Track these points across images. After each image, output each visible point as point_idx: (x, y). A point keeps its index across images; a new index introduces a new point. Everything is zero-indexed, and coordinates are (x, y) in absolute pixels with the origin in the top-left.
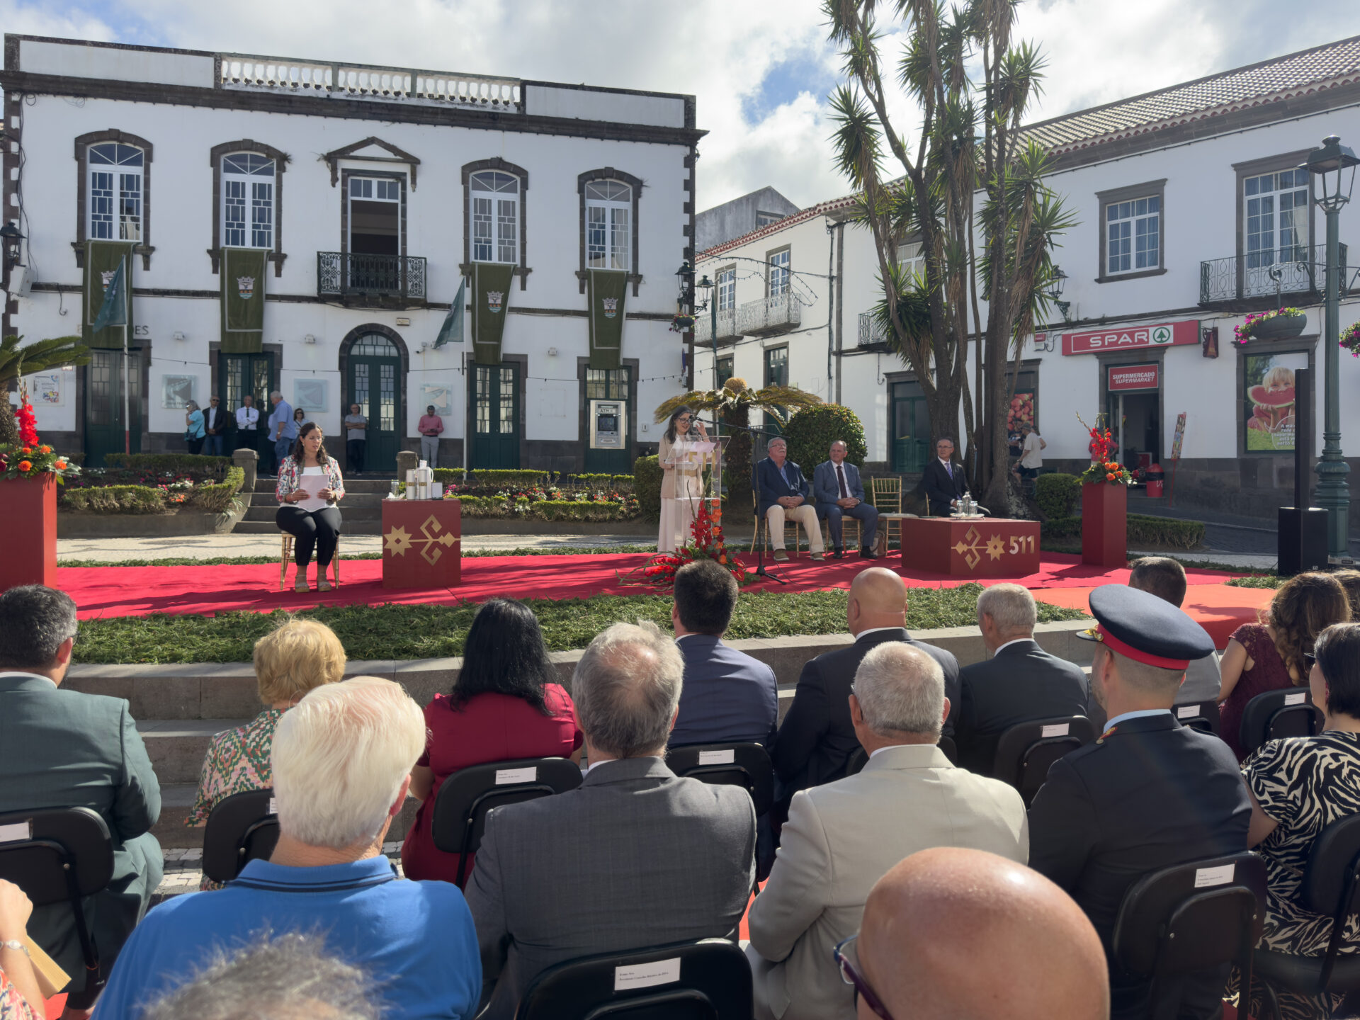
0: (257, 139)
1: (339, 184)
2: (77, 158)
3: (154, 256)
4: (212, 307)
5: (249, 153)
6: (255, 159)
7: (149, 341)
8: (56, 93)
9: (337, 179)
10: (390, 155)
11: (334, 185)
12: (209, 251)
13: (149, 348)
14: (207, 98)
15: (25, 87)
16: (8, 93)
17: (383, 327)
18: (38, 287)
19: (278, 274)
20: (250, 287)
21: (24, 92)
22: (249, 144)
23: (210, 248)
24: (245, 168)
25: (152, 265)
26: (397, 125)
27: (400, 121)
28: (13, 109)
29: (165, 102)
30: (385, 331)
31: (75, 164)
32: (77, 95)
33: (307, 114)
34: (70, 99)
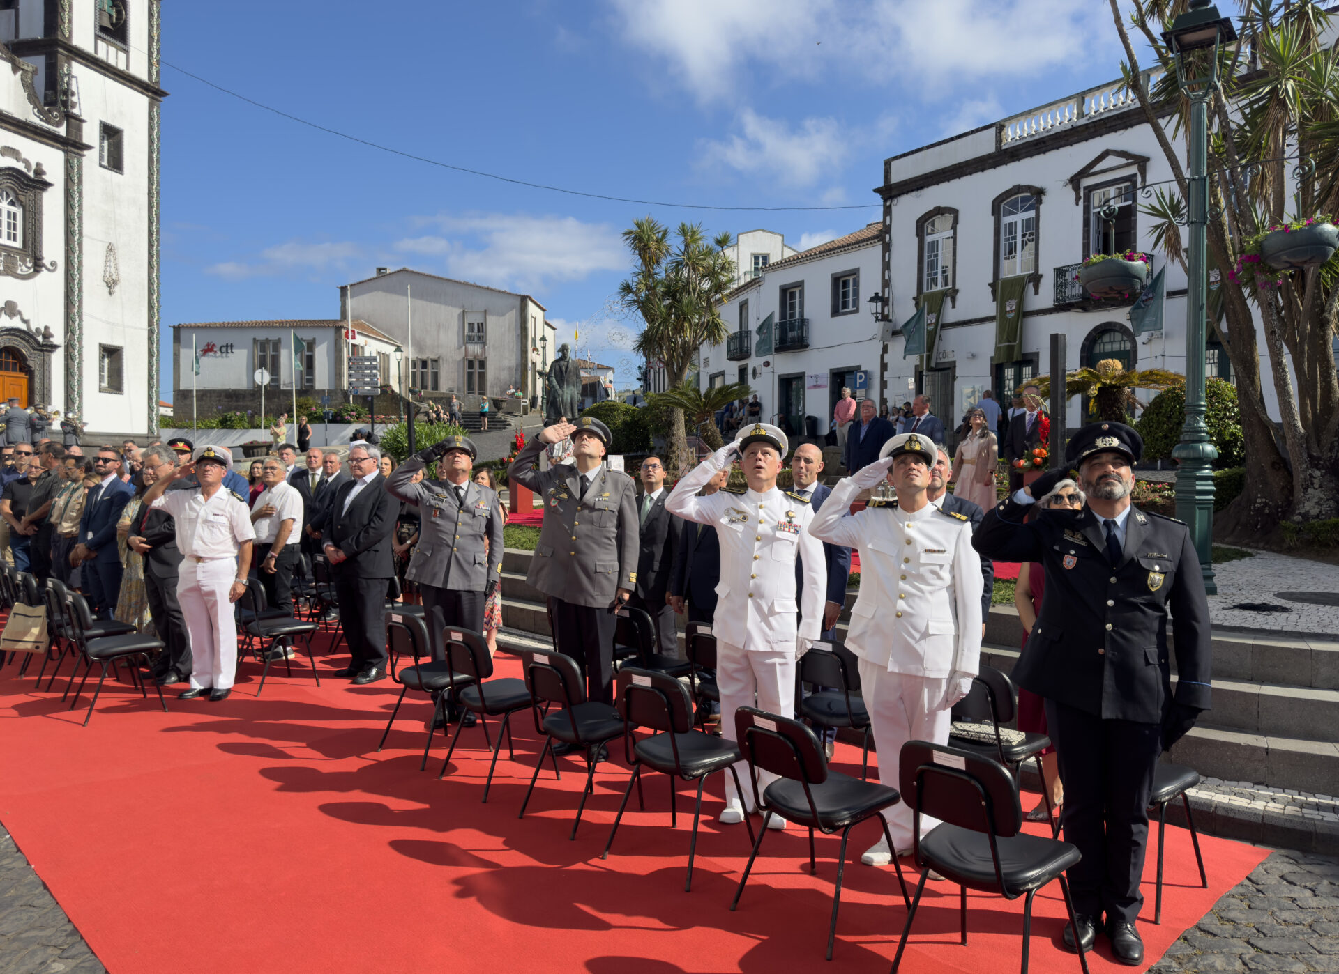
0: (1023, 183)
1: (1081, 202)
2: (918, 235)
3: (959, 296)
4: (991, 329)
5: (1019, 195)
6: (1024, 200)
7: (954, 362)
8: (907, 192)
9: (1080, 198)
10: (1123, 161)
11: (1077, 204)
12: (990, 285)
13: (955, 367)
14: (990, 161)
15: (893, 193)
16: (885, 201)
17: (1115, 324)
18: (895, 333)
19: (1036, 293)
20: (1014, 308)
21: (892, 197)
22: (1018, 189)
23: (991, 281)
24: (1017, 209)
25: (957, 304)
26: (1130, 130)
27: (1132, 126)
28: (887, 211)
29: (966, 175)
30: (1117, 328)
31: (916, 240)
32: (918, 189)
33: (1058, 148)
34: (914, 193)
